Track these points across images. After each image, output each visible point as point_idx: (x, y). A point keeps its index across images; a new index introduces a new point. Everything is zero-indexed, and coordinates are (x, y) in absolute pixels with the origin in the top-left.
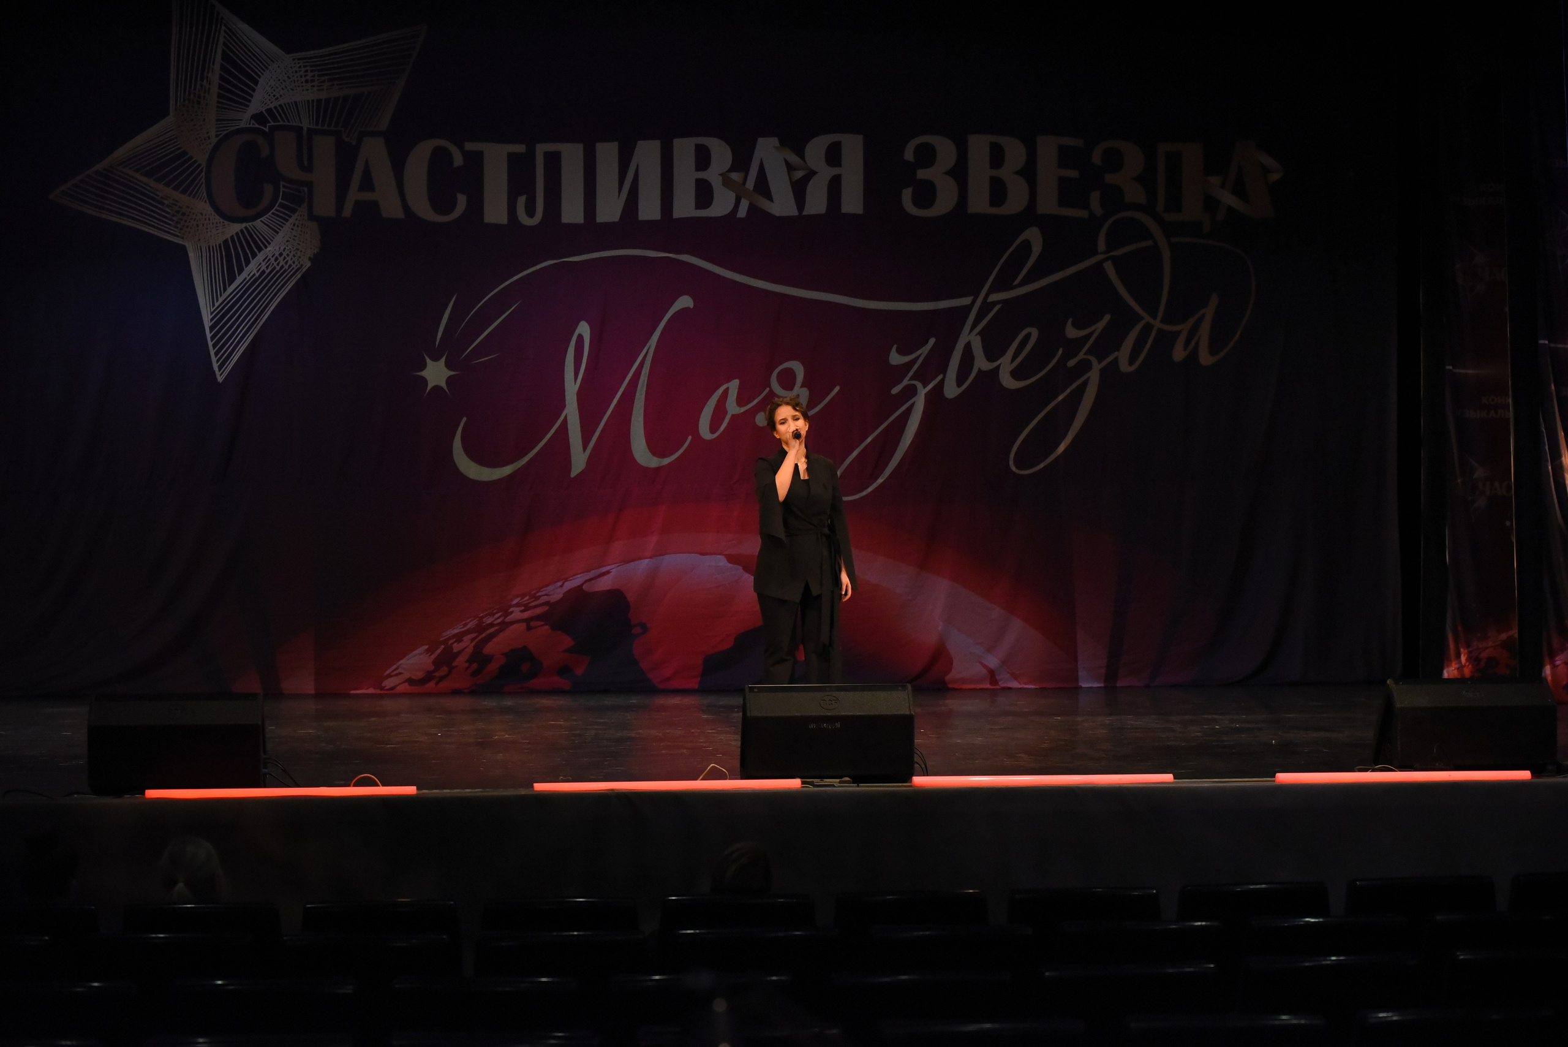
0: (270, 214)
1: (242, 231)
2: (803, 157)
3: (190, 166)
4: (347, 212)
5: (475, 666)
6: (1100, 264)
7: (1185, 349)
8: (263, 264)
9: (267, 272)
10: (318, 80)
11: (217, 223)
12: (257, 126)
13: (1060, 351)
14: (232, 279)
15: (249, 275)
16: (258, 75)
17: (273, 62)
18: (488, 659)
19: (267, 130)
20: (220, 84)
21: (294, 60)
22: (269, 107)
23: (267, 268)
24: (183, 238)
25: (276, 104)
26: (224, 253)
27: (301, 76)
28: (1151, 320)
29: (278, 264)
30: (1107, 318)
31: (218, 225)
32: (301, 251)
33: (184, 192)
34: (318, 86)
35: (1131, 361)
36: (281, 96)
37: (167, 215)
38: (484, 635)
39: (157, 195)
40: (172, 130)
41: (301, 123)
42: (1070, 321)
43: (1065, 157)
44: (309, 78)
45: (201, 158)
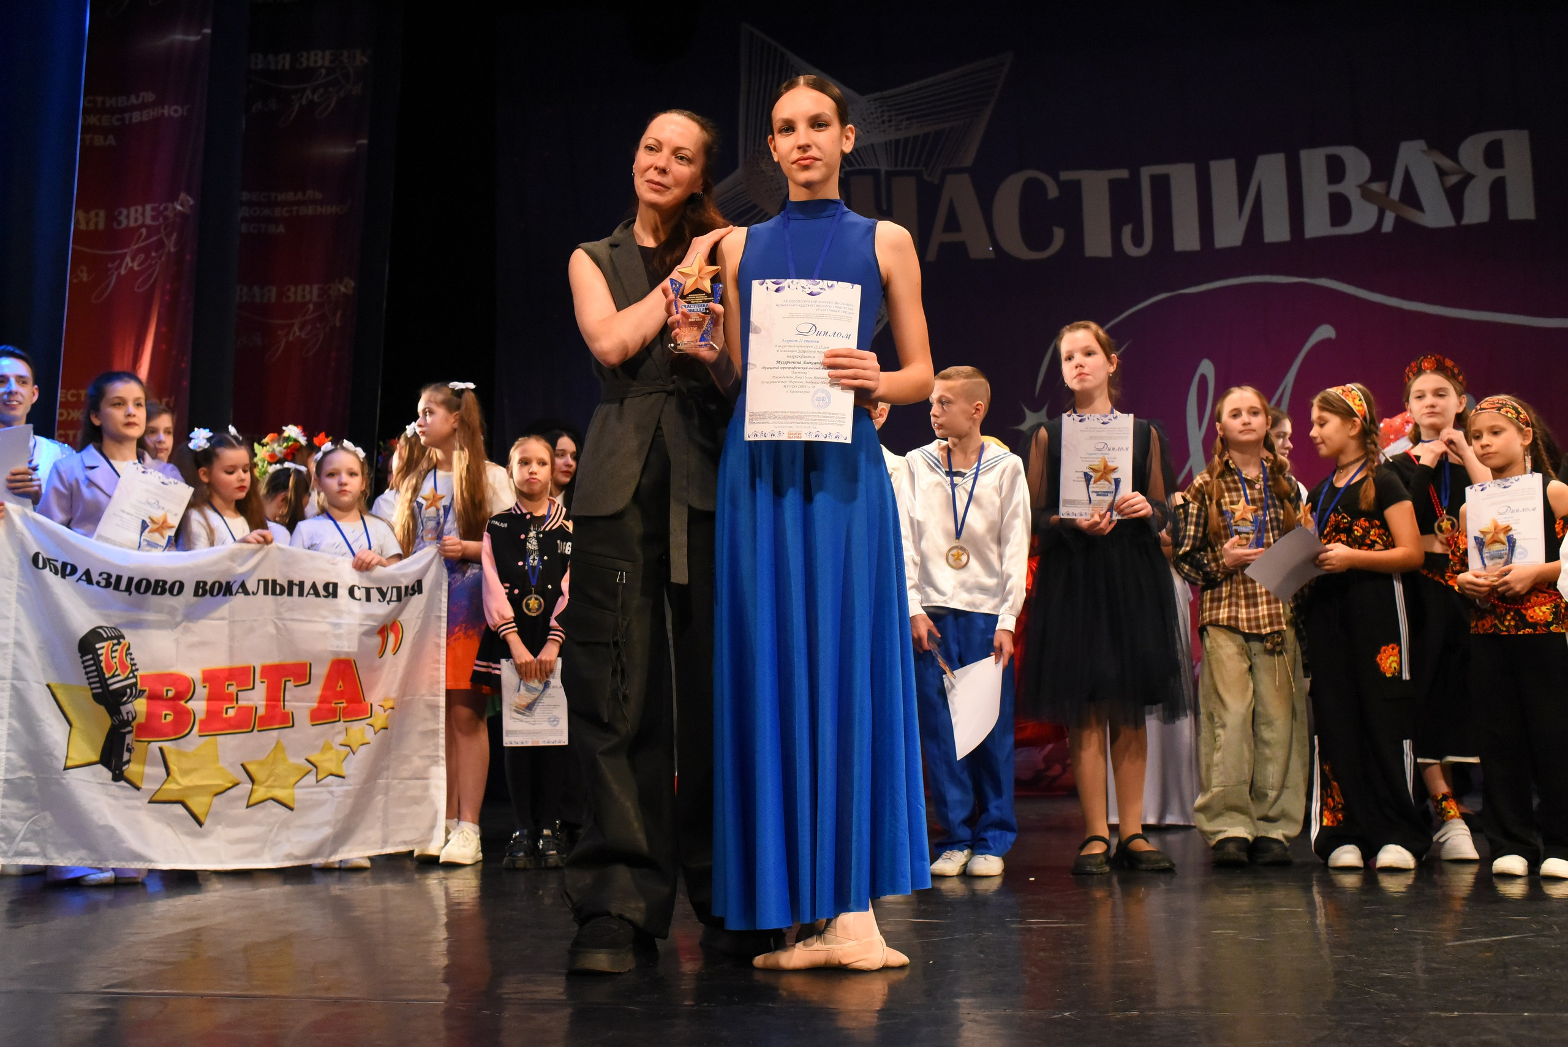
2: (1457, 162)
4: (931, 256)
10: (895, 120)
21: (869, 101)
27: (877, 118)
34: (896, 126)
40: (741, 184)
41: (879, 166)
44: (885, 118)
45: (773, 211)
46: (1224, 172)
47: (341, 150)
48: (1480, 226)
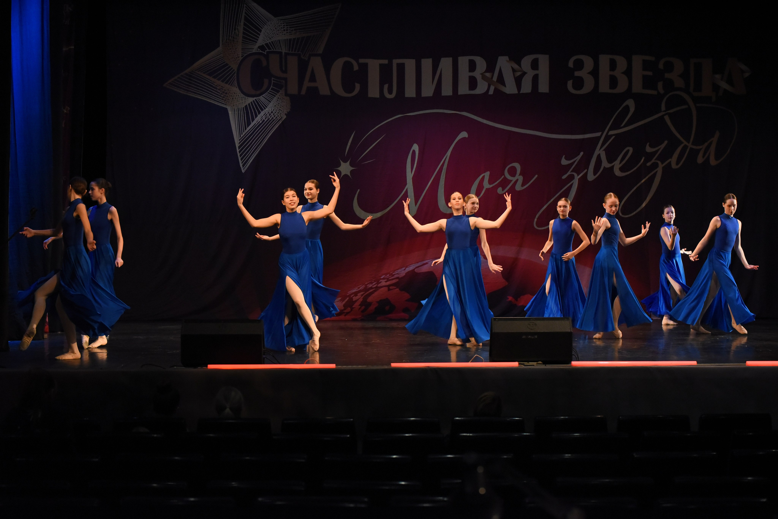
0: (267, 93)
1: (254, 101)
2: (520, 67)
3: (230, 70)
4: (303, 92)
5: (363, 307)
6: (662, 118)
7: (703, 157)
8: (264, 117)
9: (266, 120)
10: (290, 30)
11: (242, 98)
12: (261, 51)
13: (643, 159)
14: (249, 124)
15: (257, 122)
16: (261, 27)
17: (269, 21)
18: (370, 304)
19: (266, 53)
20: (243, 32)
21: (278, 20)
22: (265, 43)
23: (266, 118)
24: (226, 105)
25: (270, 41)
26: (245, 112)
27: (282, 28)
28: (687, 144)
29: (271, 117)
30: (666, 142)
31: (243, 98)
32: (282, 111)
33: (226, 83)
34: (290, 32)
35: (677, 164)
36: (272, 37)
37: (219, 94)
38: (368, 293)
39: (213, 84)
40: (221, 54)
41: (282, 50)
42: (648, 144)
43: (646, 65)
45: (235, 67)
46: (427, 64)
48: (527, 94)
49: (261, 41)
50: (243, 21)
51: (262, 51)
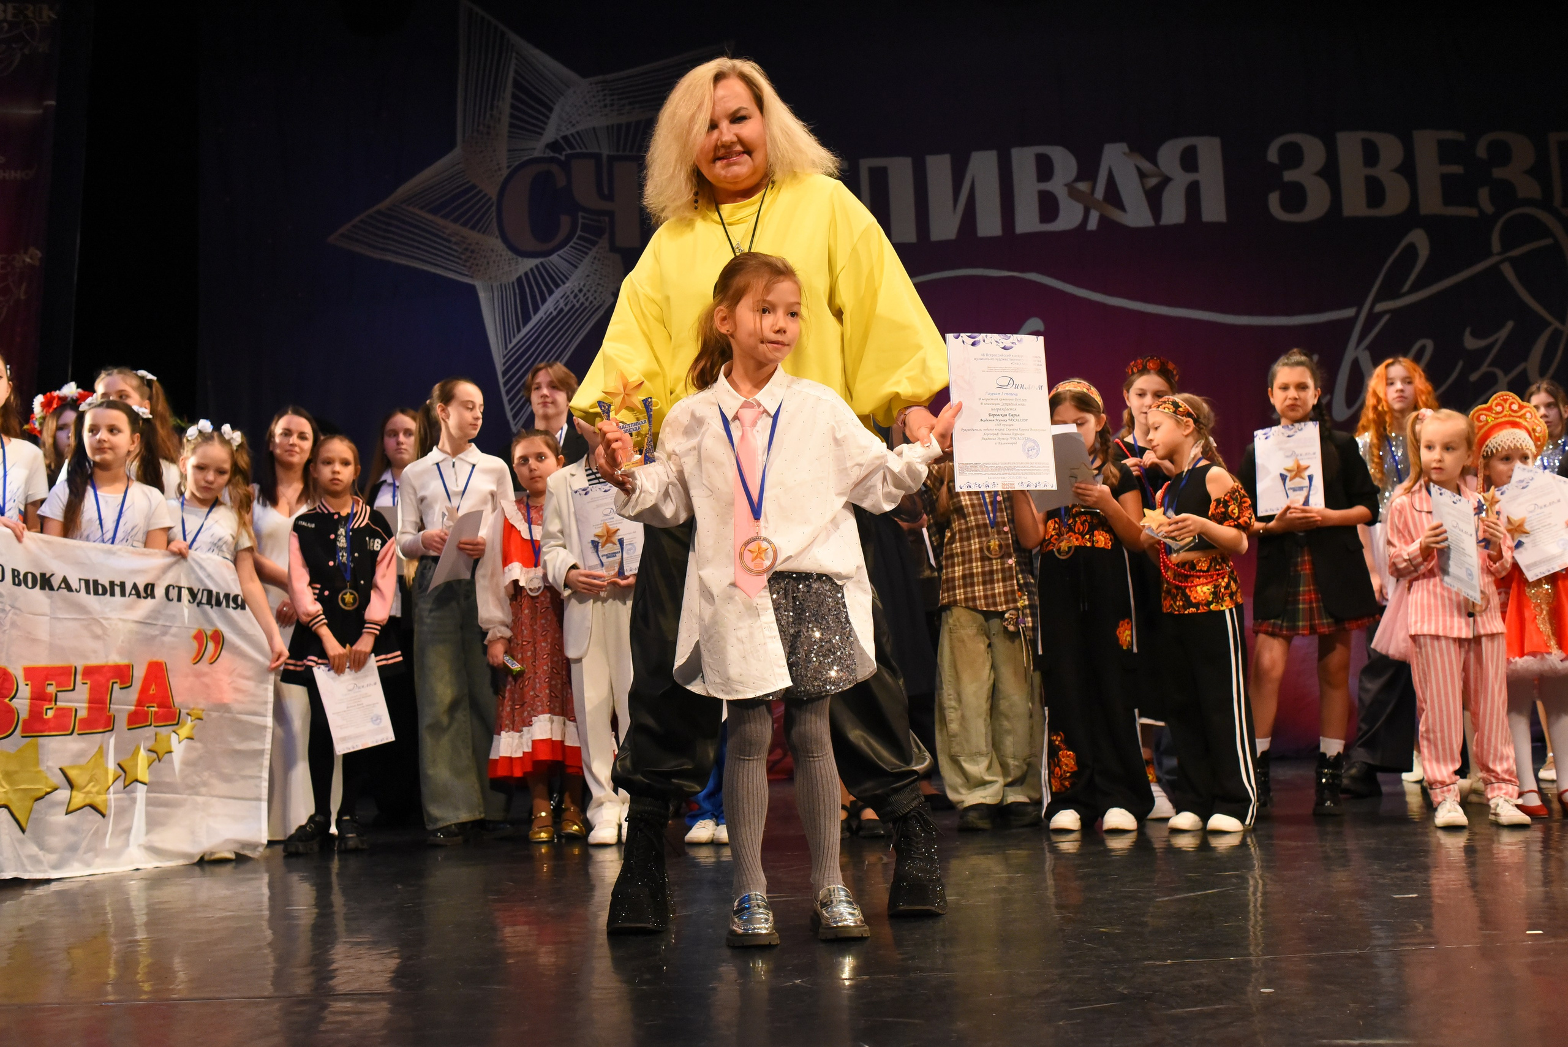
0: (567, 247)
1: (537, 266)
2: (1155, 163)
3: (480, 200)
6: (1495, 270)
8: (561, 301)
9: (566, 309)
10: (618, 103)
11: (509, 260)
12: (552, 154)
13: (1460, 364)
14: (527, 319)
15: (545, 314)
16: (551, 100)
17: (568, 87)
20: (511, 113)
21: (591, 84)
22: (562, 134)
23: (566, 305)
24: (472, 277)
25: (573, 131)
26: (517, 291)
27: (599, 101)
28: (1560, 326)
29: (578, 301)
30: (1510, 324)
31: (511, 261)
32: (603, 287)
33: (473, 228)
34: (618, 111)
36: (578, 122)
37: (454, 254)
39: (441, 232)
40: (459, 163)
41: (600, 150)
42: (1468, 330)
43: (1447, 152)
44: (608, 102)
45: (492, 192)
46: (939, 167)
47: (27, 111)
48: (1176, 227)
49: (550, 134)
50: (509, 88)
51: (554, 152)
